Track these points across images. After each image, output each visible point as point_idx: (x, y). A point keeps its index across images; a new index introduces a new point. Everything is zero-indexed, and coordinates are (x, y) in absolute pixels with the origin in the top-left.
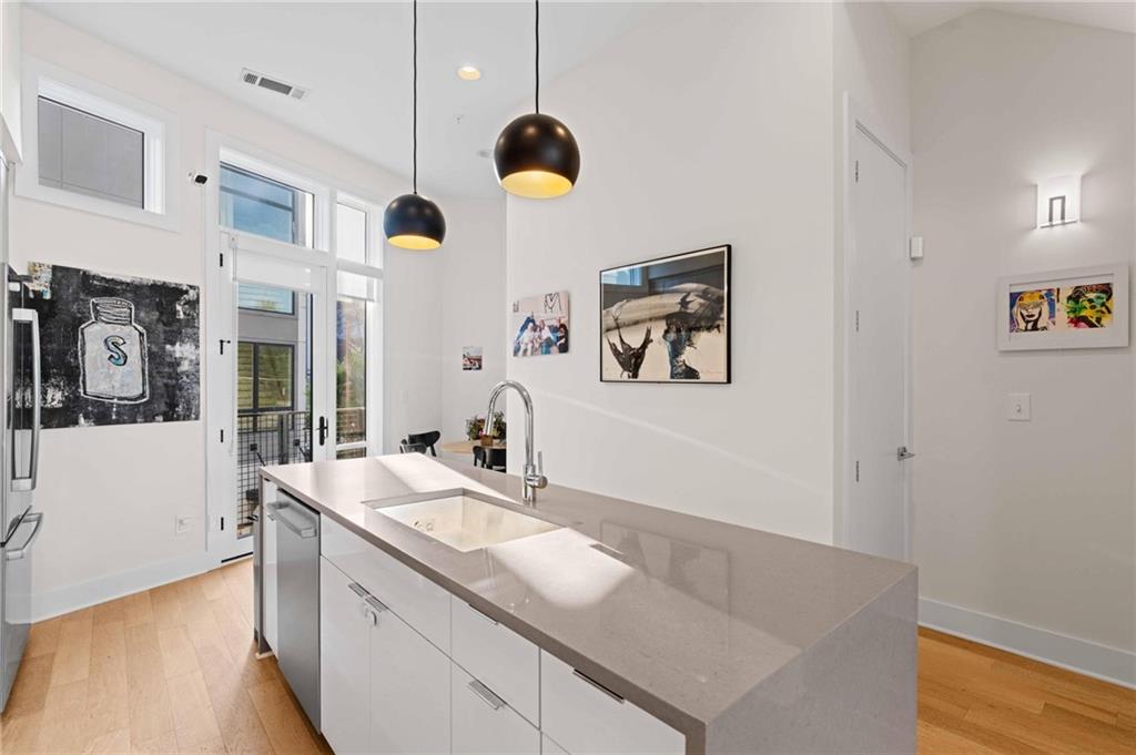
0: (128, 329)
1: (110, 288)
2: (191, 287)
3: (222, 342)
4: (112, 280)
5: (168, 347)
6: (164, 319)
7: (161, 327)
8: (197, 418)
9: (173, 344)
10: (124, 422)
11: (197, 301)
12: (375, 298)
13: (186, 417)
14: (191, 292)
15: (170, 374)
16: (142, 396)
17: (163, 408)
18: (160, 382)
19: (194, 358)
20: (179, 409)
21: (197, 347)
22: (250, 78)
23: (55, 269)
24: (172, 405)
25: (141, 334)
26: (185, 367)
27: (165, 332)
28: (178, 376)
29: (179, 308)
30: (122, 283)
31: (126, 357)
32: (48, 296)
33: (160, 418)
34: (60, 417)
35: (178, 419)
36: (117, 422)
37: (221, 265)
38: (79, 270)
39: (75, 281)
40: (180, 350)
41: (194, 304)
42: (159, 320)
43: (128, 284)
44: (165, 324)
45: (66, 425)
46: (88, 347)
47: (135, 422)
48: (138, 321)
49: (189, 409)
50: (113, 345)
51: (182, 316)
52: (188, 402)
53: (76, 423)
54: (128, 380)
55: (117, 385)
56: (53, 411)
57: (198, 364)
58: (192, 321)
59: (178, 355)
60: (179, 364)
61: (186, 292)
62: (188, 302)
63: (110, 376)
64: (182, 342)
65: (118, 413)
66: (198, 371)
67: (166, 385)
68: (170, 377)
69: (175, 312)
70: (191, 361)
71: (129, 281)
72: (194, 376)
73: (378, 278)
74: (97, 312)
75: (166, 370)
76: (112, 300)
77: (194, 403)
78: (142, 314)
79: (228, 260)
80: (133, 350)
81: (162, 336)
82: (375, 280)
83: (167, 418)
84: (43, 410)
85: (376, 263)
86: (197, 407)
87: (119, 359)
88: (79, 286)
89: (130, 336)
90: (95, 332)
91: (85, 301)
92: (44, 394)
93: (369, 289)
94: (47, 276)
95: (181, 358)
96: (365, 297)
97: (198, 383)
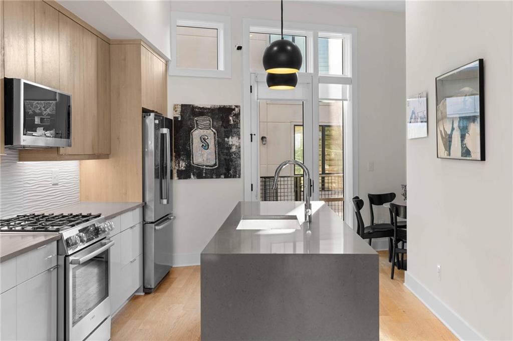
0: (209, 131)
1: (203, 112)
2: (236, 106)
3: (251, 135)
4: (203, 108)
5: (226, 139)
6: (224, 125)
7: (223, 129)
8: (239, 177)
9: (228, 138)
10: (208, 178)
11: (239, 114)
12: (348, 98)
13: (234, 176)
14: (236, 109)
15: (227, 153)
16: (215, 165)
17: (224, 171)
18: (223, 157)
19: (238, 144)
20: (231, 172)
21: (239, 138)
23: (182, 106)
24: (228, 170)
25: (215, 133)
26: (234, 149)
27: (225, 132)
28: (230, 154)
29: (231, 118)
30: (206, 109)
31: (208, 145)
32: (180, 119)
33: (223, 176)
34: (184, 175)
35: (230, 177)
36: (205, 178)
37: (251, 92)
38: (190, 105)
39: (189, 110)
40: (232, 141)
41: (238, 115)
42: (222, 125)
43: (209, 109)
44: (224, 128)
45: (184, 178)
46: (194, 140)
47: (212, 178)
48: (214, 127)
49: (236, 172)
50: (203, 139)
51: (232, 122)
52: (235, 168)
53: (190, 177)
54: (209, 157)
55: (205, 160)
56: (182, 171)
57: (240, 148)
58: (237, 125)
59: (230, 143)
60: (231, 148)
61: (234, 109)
62: (235, 115)
63: (202, 155)
64: (232, 136)
65: (206, 173)
66: (240, 152)
67: (225, 159)
68: (227, 155)
69: (229, 121)
70: (236, 146)
71: (209, 107)
72: (238, 154)
73: (349, 84)
74: (197, 124)
75: (225, 151)
76: (203, 118)
77: (238, 169)
78: (215, 123)
79: (255, 89)
80: (211, 142)
81: (223, 134)
82: (348, 86)
83: (226, 177)
84: (178, 170)
85: (348, 74)
86: (240, 170)
87: (206, 146)
88: (191, 112)
89: (210, 135)
90: (196, 134)
91: (193, 120)
92: (179, 163)
93: (344, 93)
94: (179, 109)
95: (232, 145)
96: (341, 98)
97: (240, 158)
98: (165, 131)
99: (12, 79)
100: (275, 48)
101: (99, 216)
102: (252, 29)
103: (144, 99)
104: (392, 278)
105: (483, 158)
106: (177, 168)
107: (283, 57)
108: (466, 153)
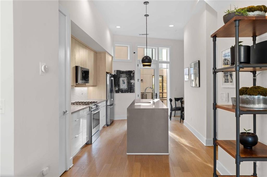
1: (123, 72)
2: (133, 71)
3: (138, 79)
4: (123, 71)
7: (129, 78)
8: (134, 92)
9: (131, 80)
12: (168, 68)
13: (133, 92)
14: (133, 72)
16: (127, 89)
17: (130, 91)
18: (129, 86)
19: (134, 82)
20: (132, 91)
21: (134, 81)
22: (140, 35)
23: (117, 71)
24: (131, 90)
25: (127, 79)
26: (133, 84)
28: (131, 85)
29: (132, 74)
31: (125, 83)
32: (116, 75)
33: (129, 92)
34: (117, 92)
35: (131, 93)
36: (124, 93)
38: (119, 70)
40: (132, 81)
41: (134, 73)
42: (129, 77)
43: (125, 72)
44: (130, 77)
45: (118, 93)
46: (120, 81)
47: (126, 93)
49: (133, 91)
50: (123, 81)
51: (132, 76)
52: (133, 90)
53: (119, 92)
54: (125, 86)
55: (124, 87)
56: (117, 91)
58: (134, 76)
60: (132, 84)
62: (133, 73)
63: (123, 86)
64: (132, 80)
65: (124, 91)
67: (130, 87)
69: (131, 75)
72: (134, 85)
75: (130, 84)
76: (123, 74)
77: (134, 90)
78: (127, 76)
79: (139, 65)
80: (126, 82)
82: (168, 64)
83: (130, 92)
84: (116, 90)
85: (169, 60)
86: (134, 91)
87: (124, 83)
88: (119, 73)
89: (125, 79)
90: (121, 79)
91: (120, 75)
92: (116, 88)
93: (167, 66)
94: (116, 72)
95: (132, 83)
96: (166, 68)
97: (134, 87)
98: (112, 78)
99: (77, 66)
100: (145, 58)
101: (97, 102)
102: (138, 47)
103: (106, 69)
104: (180, 122)
105: (199, 86)
106: (115, 90)
107: (147, 60)
108: (196, 85)
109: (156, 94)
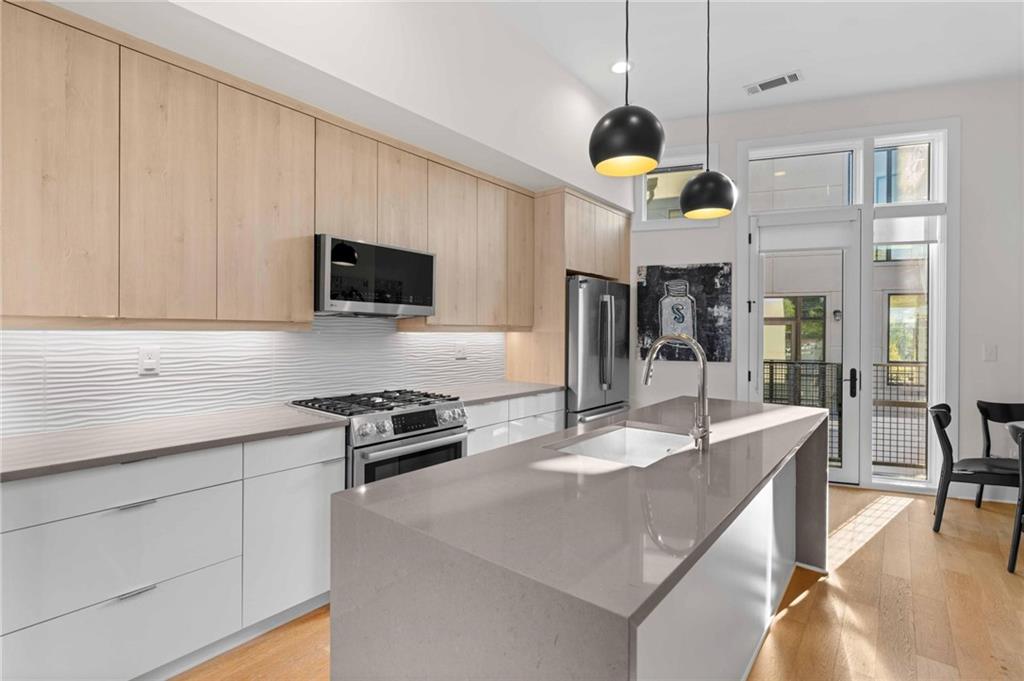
0: (684, 299)
1: (675, 274)
2: (725, 264)
3: (749, 303)
4: (677, 269)
5: (709, 309)
6: (707, 289)
7: (705, 296)
8: (729, 361)
9: (713, 307)
10: (682, 360)
11: (730, 274)
12: (938, 239)
13: (721, 359)
14: (726, 268)
15: (710, 328)
18: (704, 334)
19: (727, 315)
20: (716, 353)
21: (730, 308)
22: (753, 90)
23: (648, 268)
24: (711, 350)
25: (693, 302)
26: (721, 322)
27: (707, 299)
28: (715, 330)
29: (717, 281)
30: (681, 270)
31: (683, 317)
32: (645, 284)
35: (715, 360)
36: (678, 359)
37: (750, 242)
38: (658, 267)
39: (658, 272)
40: (719, 311)
41: (728, 276)
42: (704, 291)
43: (685, 270)
44: (707, 294)
46: (664, 311)
47: (688, 360)
48: (690, 293)
49: (723, 354)
50: (676, 310)
51: (719, 286)
52: (723, 349)
56: (647, 349)
57: (730, 320)
58: (726, 289)
59: (716, 314)
60: (716, 321)
61: (722, 268)
62: (723, 276)
63: (674, 330)
64: (719, 305)
65: (679, 354)
66: (730, 326)
67: (708, 336)
68: (710, 331)
69: (714, 284)
70: (725, 318)
71: (685, 267)
72: (728, 330)
73: (941, 214)
74: (668, 290)
75: (708, 325)
76: (677, 281)
77: (727, 349)
78: (693, 289)
79: (755, 238)
80: (688, 314)
81: (705, 302)
82: (938, 218)
83: (709, 360)
84: (642, 349)
85: (940, 196)
86: (730, 352)
87: (680, 319)
88: (659, 277)
89: (686, 304)
90: (667, 303)
91: (662, 285)
92: (643, 340)
93: (928, 229)
94: (644, 273)
95: (718, 317)
96: (922, 239)
97: (730, 334)
99: (320, 236)
103: (568, 258)
106: (641, 345)
109: (853, 372)
